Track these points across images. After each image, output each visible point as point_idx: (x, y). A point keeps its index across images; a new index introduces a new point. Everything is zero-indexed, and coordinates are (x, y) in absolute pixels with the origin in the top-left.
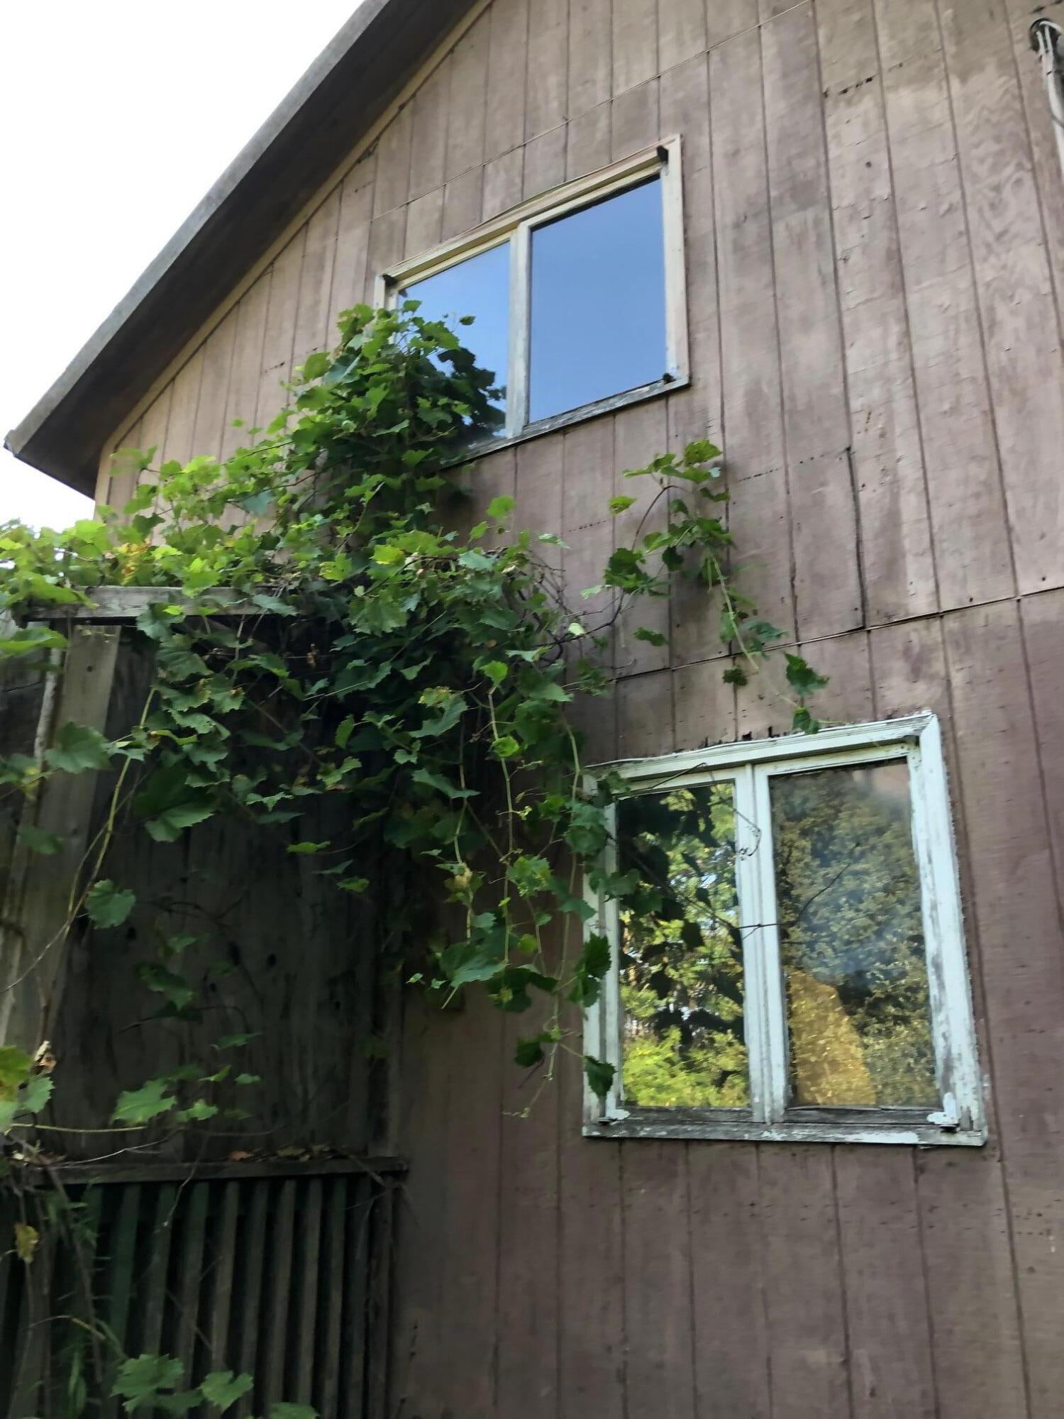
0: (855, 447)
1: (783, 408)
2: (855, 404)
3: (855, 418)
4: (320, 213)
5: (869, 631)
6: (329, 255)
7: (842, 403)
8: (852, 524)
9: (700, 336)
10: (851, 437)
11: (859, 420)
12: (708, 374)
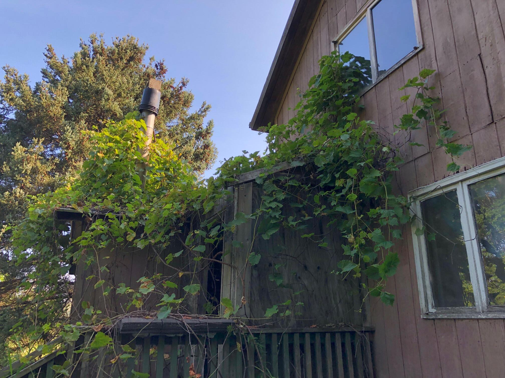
0: (482, 53)
1: (455, 46)
2: (480, 36)
3: (480, 42)
4: (315, 27)
5: (496, 123)
6: (319, 39)
7: (476, 37)
8: (485, 83)
9: (425, 29)
10: (480, 49)
11: (482, 42)
12: (429, 41)
